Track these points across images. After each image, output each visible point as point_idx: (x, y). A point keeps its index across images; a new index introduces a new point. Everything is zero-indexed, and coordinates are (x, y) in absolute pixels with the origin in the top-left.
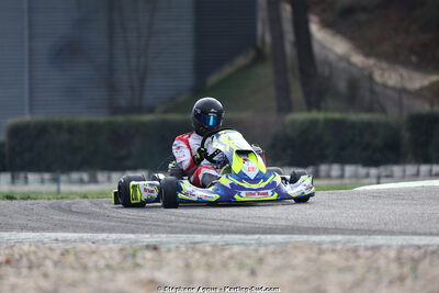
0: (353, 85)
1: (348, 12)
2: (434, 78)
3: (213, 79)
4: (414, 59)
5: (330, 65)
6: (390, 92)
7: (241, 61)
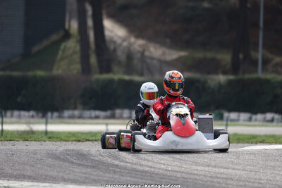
0: (130, 56)
1: (125, 8)
2: (183, 54)
3: (36, 49)
4: (168, 40)
5: (115, 42)
6: (155, 62)
7: (55, 37)
